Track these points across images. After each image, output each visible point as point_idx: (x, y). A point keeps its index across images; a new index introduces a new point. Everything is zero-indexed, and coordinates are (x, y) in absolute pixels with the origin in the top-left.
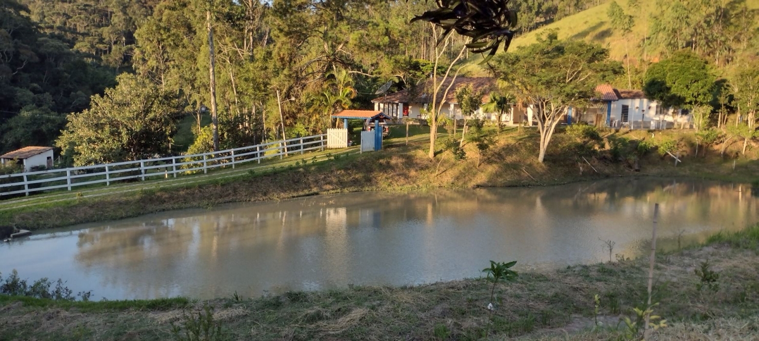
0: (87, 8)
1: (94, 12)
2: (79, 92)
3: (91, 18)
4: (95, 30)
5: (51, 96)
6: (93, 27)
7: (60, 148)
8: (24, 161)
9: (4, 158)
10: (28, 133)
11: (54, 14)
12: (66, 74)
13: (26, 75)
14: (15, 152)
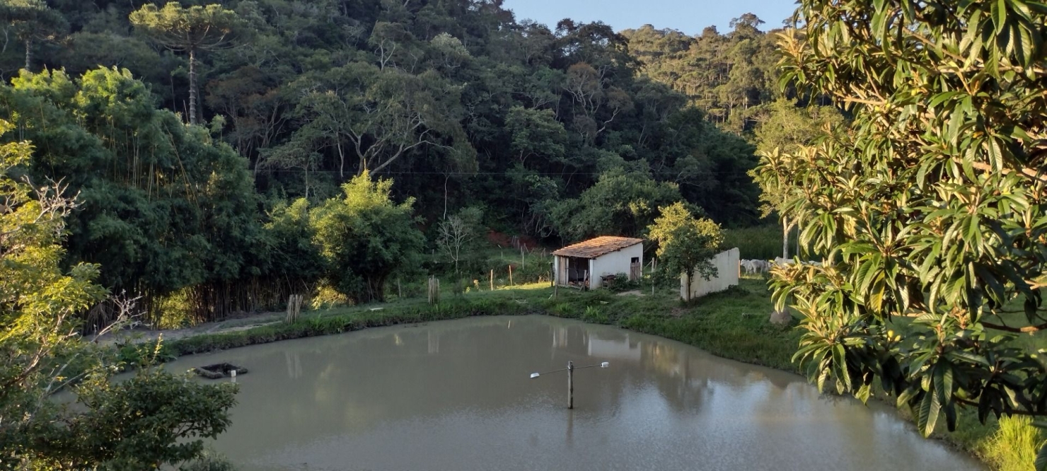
0: (701, 63)
1: (709, 67)
2: (689, 158)
3: (705, 74)
4: (709, 90)
5: (648, 164)
6: (706, 87)
7: (657, 242)
8: (591, 262)
9: (559, 256)
10: (607, 214)
11: (660, 74)
12: (671, 130)
13: (615, 135)
14: (578, 245)
